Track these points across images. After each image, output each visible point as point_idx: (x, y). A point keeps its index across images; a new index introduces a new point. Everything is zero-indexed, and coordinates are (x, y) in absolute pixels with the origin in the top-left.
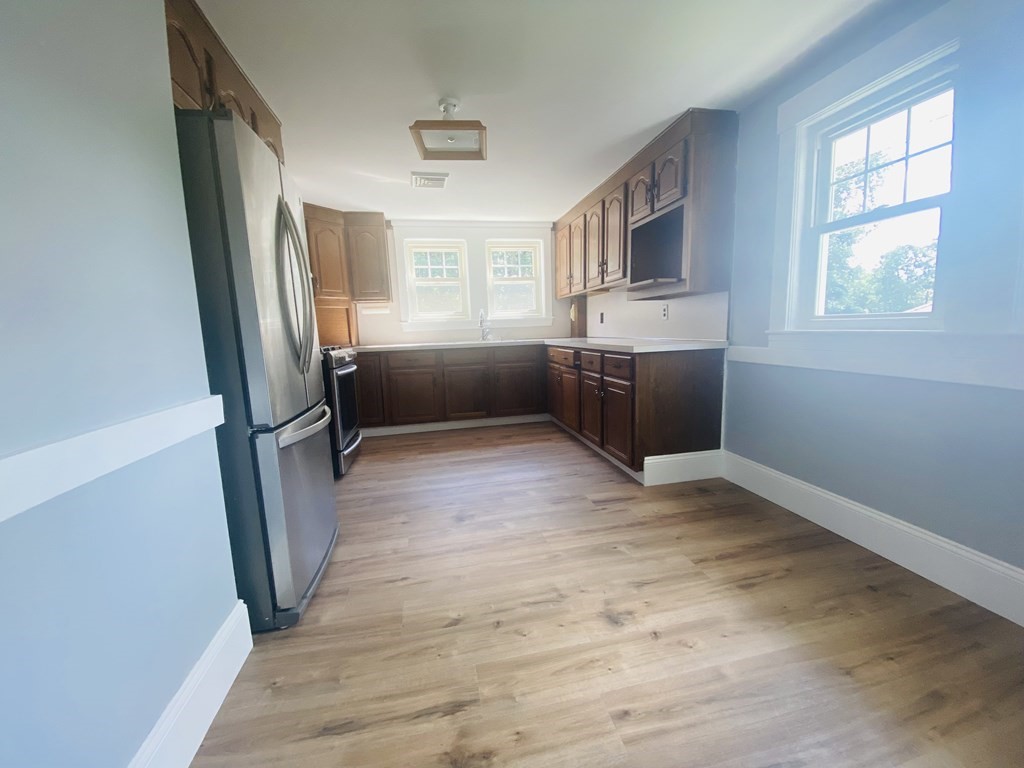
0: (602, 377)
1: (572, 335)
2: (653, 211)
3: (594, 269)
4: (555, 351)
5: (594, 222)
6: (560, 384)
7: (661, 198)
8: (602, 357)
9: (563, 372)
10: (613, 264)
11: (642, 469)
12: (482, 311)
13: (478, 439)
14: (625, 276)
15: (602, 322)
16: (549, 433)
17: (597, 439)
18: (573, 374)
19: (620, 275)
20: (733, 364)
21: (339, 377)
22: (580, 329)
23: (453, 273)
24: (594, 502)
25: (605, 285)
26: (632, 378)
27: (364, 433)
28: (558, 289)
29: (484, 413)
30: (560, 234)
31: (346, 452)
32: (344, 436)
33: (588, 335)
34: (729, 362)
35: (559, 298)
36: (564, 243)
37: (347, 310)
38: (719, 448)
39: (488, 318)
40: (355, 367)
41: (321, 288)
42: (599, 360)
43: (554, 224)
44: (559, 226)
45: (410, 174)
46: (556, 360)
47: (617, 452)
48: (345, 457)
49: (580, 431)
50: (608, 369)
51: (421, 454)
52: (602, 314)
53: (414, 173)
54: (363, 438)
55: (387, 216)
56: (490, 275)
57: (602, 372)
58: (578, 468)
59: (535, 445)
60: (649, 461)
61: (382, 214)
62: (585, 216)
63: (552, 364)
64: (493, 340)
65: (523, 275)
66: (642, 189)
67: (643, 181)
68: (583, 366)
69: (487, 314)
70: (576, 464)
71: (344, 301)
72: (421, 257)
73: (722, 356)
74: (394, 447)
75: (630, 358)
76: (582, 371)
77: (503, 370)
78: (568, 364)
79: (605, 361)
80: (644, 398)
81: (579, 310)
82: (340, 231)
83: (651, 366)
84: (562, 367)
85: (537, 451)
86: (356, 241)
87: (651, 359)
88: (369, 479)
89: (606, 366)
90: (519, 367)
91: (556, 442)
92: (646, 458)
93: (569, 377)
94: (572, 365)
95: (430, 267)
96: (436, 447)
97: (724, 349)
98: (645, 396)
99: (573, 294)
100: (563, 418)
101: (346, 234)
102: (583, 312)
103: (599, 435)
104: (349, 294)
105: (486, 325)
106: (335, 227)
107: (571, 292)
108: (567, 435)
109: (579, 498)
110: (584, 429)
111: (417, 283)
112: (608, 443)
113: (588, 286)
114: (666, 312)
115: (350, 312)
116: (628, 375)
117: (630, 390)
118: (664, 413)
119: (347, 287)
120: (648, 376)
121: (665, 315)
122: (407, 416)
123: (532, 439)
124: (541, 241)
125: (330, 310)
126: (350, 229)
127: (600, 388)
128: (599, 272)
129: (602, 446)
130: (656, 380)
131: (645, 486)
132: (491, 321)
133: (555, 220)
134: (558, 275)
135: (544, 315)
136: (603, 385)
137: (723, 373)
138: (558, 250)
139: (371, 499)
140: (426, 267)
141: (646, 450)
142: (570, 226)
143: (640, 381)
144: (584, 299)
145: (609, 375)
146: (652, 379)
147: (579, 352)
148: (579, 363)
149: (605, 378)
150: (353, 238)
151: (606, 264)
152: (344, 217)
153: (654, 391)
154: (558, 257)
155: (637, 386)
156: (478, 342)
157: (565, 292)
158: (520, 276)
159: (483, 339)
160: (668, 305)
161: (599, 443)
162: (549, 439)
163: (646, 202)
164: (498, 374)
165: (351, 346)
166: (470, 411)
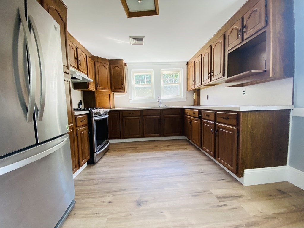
0: (215, 124)
1: (194, 105)
2: (243, 41)
3: (206, 76)
4: (188, 111)
6: (191, 124)
7: (248, 32)
8: (215, 113)
9: (192, 120)
10: (217, 71)
11: (243, 176)
12: (159, 95)
13: (156, 146)
14: (224, 75)
15: (208, 99)
16: (185, 145)
17: (212, 153)
18: (198, 121)
19: (221, 75)
20: (295, 118)
21: (95, 120)
23: (149, 82)
25: (212, 82)
26: (238, 125)
28: (189, 87)
29: (159, 135)
30: (189, 66)
31: (97, 153)
32: (98, 145)
33: (201, 105)
34: (293, 117)
35: (189, 90)
36: (192, 69)
37: (109, 95)
38: (286, 164)
39: (161, 98)
40: (108, 116)
41: (99, 87)
42: (213, 115)
43: (187, 62)
44: (189, 63)
46: (189, 114)
47: (225, 163)
48: (97, 155)
49: (201, 147)
50: (218, 119)
51: (131, 152)
52: (208, 96)
53: (130, 37)
56: (162, 82)
57: (215, 120)
58: (202, 168)
59: (180, 151)
60: (247, 172)
61: (123, 60)
62: (202, 55)
63: (187, 116)
64: (163, 106)
65: (175, 82)
66: (235, 32)
67: (236, 29)
68: (203, 117)
69: (161, 96)
70: (201, 165)
71: (108, 92)
72: (137, 77)
73: (289, 114)
74: (122, 148)
75: (236, 114)
76: (203, 120)
77: (166, 118)
78: (195, 116)
79: (217, 115)
80: (245, 137)
81: (197, 95)
82: (107, 66)
83: (249, 119)
84: (191, 117)
85: (181, 155)
86: (113, 70)
87: (249, 114)
88: (105, 166)
89: (217, 118)
90: (173, 117)
91: (190, 150)
92: (245, 170)
93: (195, 122)
94: (197, 117)
95: (140, 80)
96: (138, 149)
97: (290, 110)
98: (245, 135)
99: (195, 88)
100: (192, 139)
101: (110, 68)
102: (198, 95)
103: (213, 152)
104: (110, 89)
105: (160, 101)
106: (105, 65)
107: (194, 87)
108: (194, 147)
109: (207, 193)
110: (204, 146)
111: (136, 86)
112: (218, 157)
113: (203, 83)
114: (245, 92)
115: (110, 96)
116: (235, 123)
117: (236, 132)
118: (256, 145)
119: (109, 87)
120: (247, 124)
121: (244, 94)
122: (129, 135)
123: (178, 147)
124: (182, 69)
125: (103, 95)
126: (111, 65)
127: (214, 128)
128: (209, 76)
129: (215, 157)
130: (252, 126)
131: (245, 185)
132: (162, 99)
133: (187, 61)
134: (189, 81)
135: (182, 96)
136: (215, 127)
137: (289, 123)
138: (189, 72)
139: (101, 180)
140: (139, 80)
141: (246, 166)
142: (194, 61)
143: (242, 126)
144: (199, 91)
145: (219, 122)
146: (249, 126)
147: (201, 111)
148: (201, 116)
149: (217, 124)
150: (112, 69)
151: (213, 72)
152: (109, 62)
153: (251, 132)
154: (189, 75)
155: (241, 130)
156: (157, 107)
157: (192, 87)
158: (174, 83)
159: (159, 106)
160: (246, 89)
161: (213, 155)
162: (186, 148)
163: (238, 38)
164: (164, 119)
165: (110, 108)
166: (153, 134)
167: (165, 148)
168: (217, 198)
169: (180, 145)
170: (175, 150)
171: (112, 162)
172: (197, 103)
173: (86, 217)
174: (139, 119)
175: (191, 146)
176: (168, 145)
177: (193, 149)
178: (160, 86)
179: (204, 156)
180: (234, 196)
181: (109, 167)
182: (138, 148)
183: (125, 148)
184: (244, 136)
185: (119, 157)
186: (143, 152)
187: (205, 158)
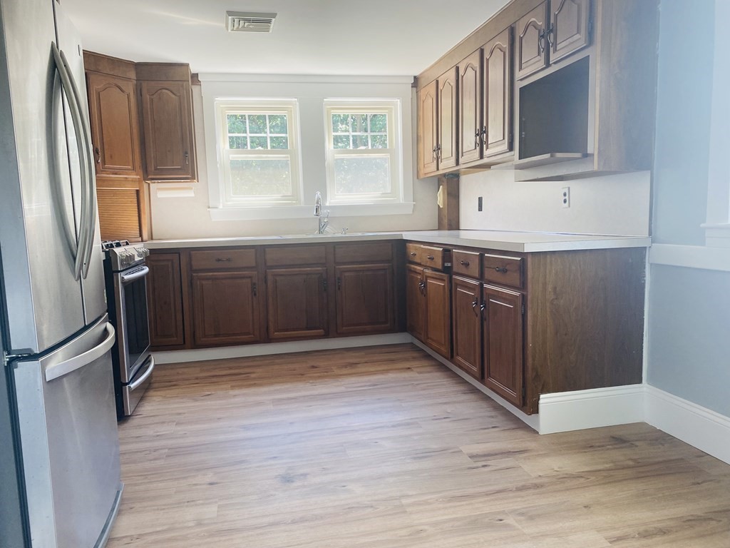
0: (481, 285)
1: (440, 227)
2: (548, 65)
3: (469, 139)
4: (415, 249)
5: (470, 78)
6: (424, 291)
7: (558, 47)
8: (482, 257)
9: (427, 277)
10: (496, 132)
11: (537, 412)
12: (319, 194)
13: (313, 367)
14: (511, 148)
15: (480, 209)
16: (407, 360)
17: (475, 369)
18: (442, 280)
19: (505, 147)
20: (657, 267)
21: (124, 283)
22: (450, 219)
23: (281, 144)
24: (472, 457)
25: (485, 161)
26: (523, 286)
27: (157, 358)
28: (422, 166)
29: (321, 331)
30: (422, 93)
31: (133, 385)
32: (131, 364)
33: (461, 227)
34: (651, 264)
35: (422, 176)
36: (429, 104)
37: (138, 191)
38: (640, 381)
39: (327, 204)
40: (146, 270)
42: (477, 261)
43: (416, 78)
44: (422, 82)
45: (225, 14)
46: (418, 260)
47: (502, 387)
48: (133, 392)
49: (451, 358)
50: (488, 274)
51: (233, 387)
52: (480, 199)
53: (230, 13)
54: (155, 365)
55: (193, 69)
56: (329, 146)
57: (481, 277)
58: (449, 408)
59: (391, 376)
60: (546, 400)
61: (187, 65)
62: (457, 69)
63: (413, 266)
64: (333, 233)
65: (373, 146)
66: (533, 35)
67: (535, 25)
68: (455, 269)
69: (325, 198)
70: (446, 403)
71: (133, 181)
72: (237, 122)
73: (643, 257)
74: (197, 379)
75: (519, 259)
76: (454, 277)
77: (347, 274)
78: (434, 266)
79: (486, 263)
80: (539, 314)
81: (449, 194)
82: (130, 88)
83: (548, 271)
84: (426, 271)
85: (394, 385)
86: (152, 100)
87: (548, 261)
88: (163, 423)
89: (486, 269)
90: (368, 270)
91: (418, 373)
92: (542, 396)
93: (437, 284)
94: (440, 267)
95: (249, 135)
96: (254, 379)
97: (645, 248)
98: (539, 311)
99: (441, 172)
100: (428, 338)
101: (139, 92)
102: (454, 195)
103: (478, 364)
104: (141, 172)
105: (323, 212)
106: (120, 83)
107: (438, 169)
108: (434, 363)
109: (450, 451)
110: (457, 355)
111: (231, 156)
112: (489, 375)
113: (461, 160)
114: (567, 197)
115: (141, 194)
116: (517, 282)
117: (519, 302)
118: (566, 334)
119: (138, 163)
120: (545, 284)
121: (565, 201)
122: (216, 336)
123: (385, 367)
124: (398, 102)
125: (115, 193)
126: (145, 85)
127: (479, 300)
128: (476, 143)
129: (482, 379)
130: (555, 289)
131: (541, 433)
132: (330, 207)
133: (417, 74)
134: (421, 146)
135: (401, 199)
136: (482, 295)
137: (645, 280)
138: (421, 114)
139: (166, 450)
140: (244, 135)
141: (543, 385)
142: (437, 82)
143: (533, 290)
144: (456, 179)
145: (489, 282)
146: (550, 288)
147: (449, 251)
148: (449, 265)
149: (485, 286)
150: (147, 97)
151: (486, 132)
152: (136, 69)
153: (552, 304)
154: (421, 122)
155: (529, 297)
156: (312, 236)
157: (431, 168)
158: (370, 148)
159: (320, 232)
160: (569, 188)
161: (478, 375)
162: (409, 368)
163: (539, 54)
164: (339, 279)
165: (142, 241)
166: (303, 330)
167: (345, 371)
168: (470, 457)
169: (392, 361)
170: (375, 374)
171: (180, 414)
172: (449, 220)
173: (164, 509)
174: (250, 277)
175: (425, 363)
176: (351, 363)
177: (428, 369)
178: (324, 160)
179: (460, 383)
180: (510, 452)
181: (175, 423)
182: (253, 376)
183: (206, 377)
184: (537, 312)
185: (196, 400)
186: (272, 384)
187: (461, 388)
